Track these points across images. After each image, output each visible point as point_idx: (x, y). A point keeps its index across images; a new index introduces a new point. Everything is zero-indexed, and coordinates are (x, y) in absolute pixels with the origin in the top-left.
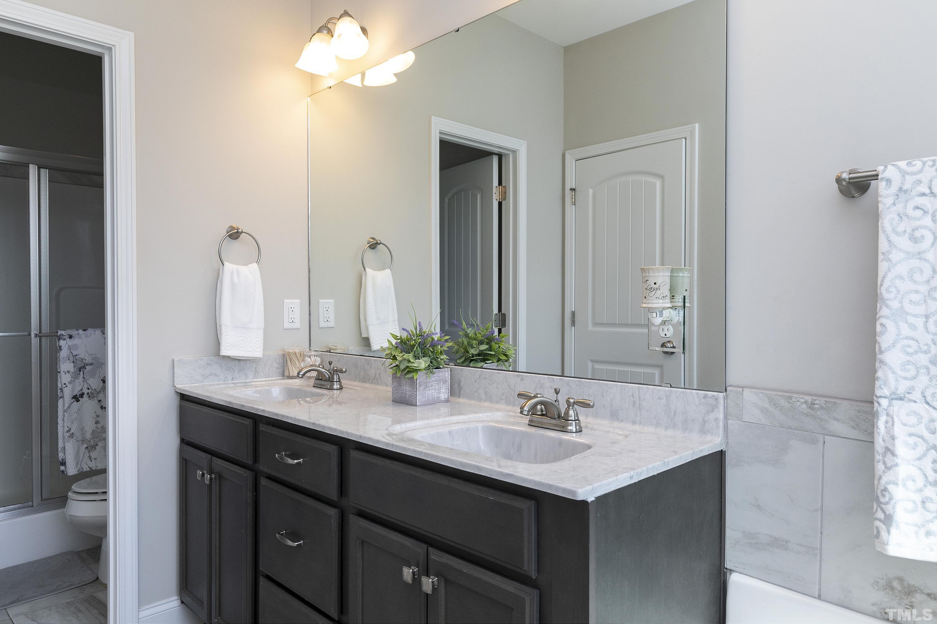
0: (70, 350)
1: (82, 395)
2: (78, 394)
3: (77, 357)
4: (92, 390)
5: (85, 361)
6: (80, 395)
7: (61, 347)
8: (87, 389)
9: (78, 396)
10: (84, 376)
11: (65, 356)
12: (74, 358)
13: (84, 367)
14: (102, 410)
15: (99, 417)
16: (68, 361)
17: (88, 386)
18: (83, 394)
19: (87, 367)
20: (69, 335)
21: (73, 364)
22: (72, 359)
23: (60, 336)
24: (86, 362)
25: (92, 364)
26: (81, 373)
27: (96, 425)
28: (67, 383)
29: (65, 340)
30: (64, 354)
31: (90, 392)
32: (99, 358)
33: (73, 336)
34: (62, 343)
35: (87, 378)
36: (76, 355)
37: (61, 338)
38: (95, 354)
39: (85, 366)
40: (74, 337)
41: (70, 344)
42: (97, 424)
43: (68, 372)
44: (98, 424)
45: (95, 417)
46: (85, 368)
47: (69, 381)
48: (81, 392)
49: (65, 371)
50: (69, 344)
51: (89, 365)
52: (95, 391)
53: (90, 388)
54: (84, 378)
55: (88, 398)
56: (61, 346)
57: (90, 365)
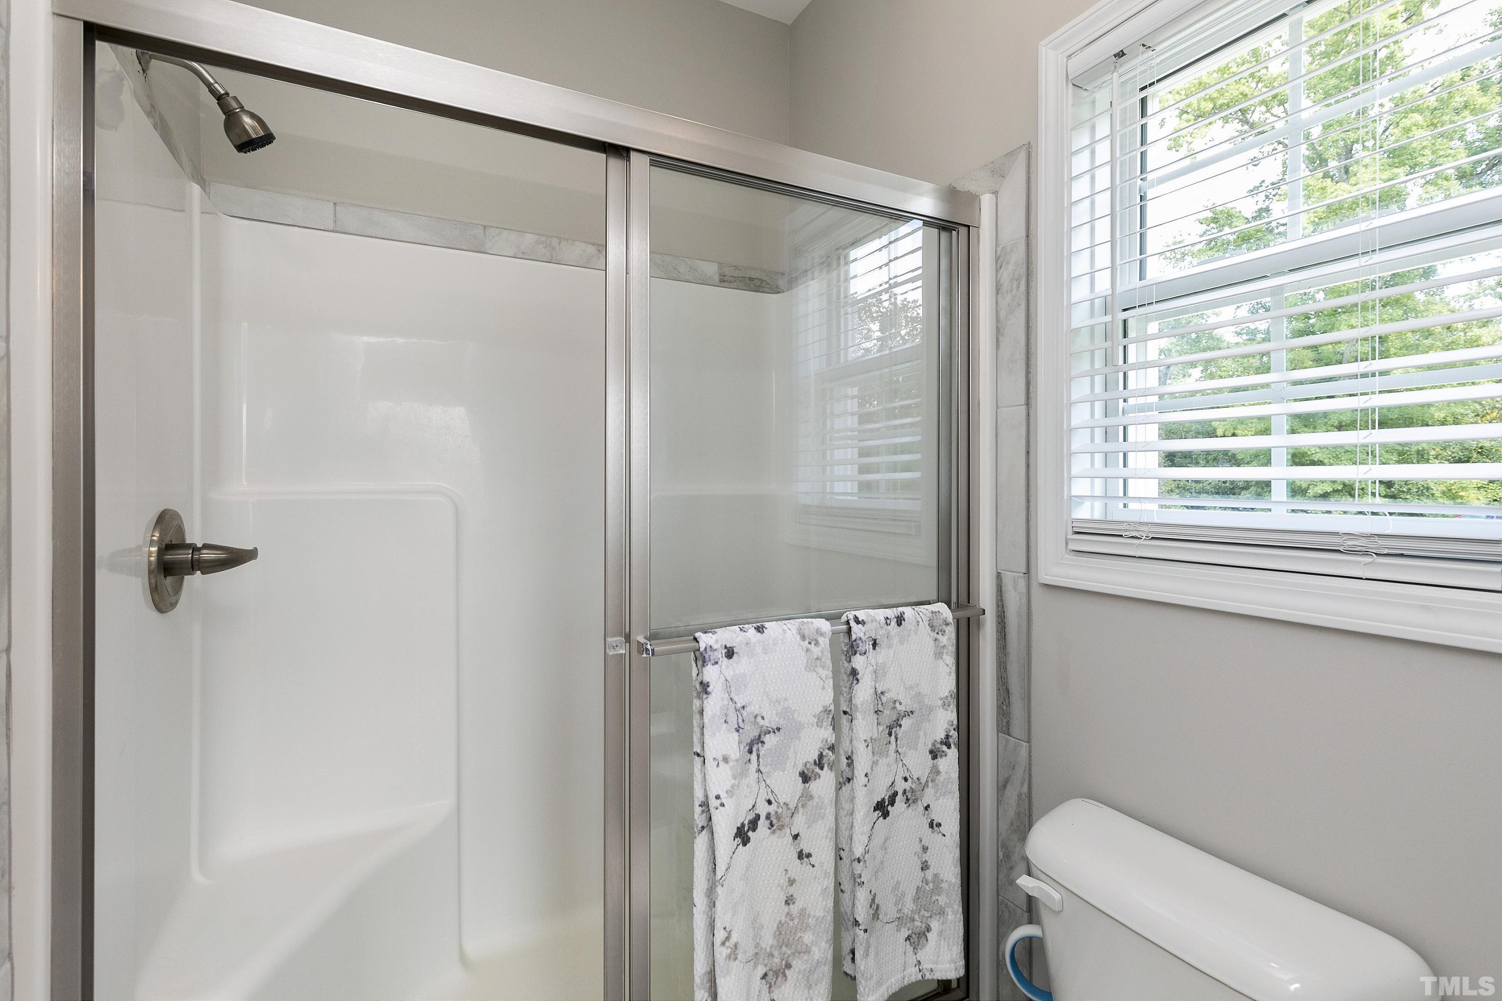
0: (729, 693)
1: (754, 824)
2: (746, 822)
3: (745, 713)
4: (778, 807)
5: (761, 722)
6: (750, 822)
7: (709, 686)
8: (767, 803)
9: (746, 828)
10: (758, 766)
11: (718, 713)
12: (740, 716)
13: (759, 740)
14: (802, 863)
15: (794, 885)
16: (724, 726)
17: (770, 794)
18: (758, 817)
19: (767, 739)
20: (726, 647)
21: (737, 734)
22: (733, 719)
23: (706, 653)
24: (765, 723)
25: (779, 729)
26: (754, 757)
27: (787, 907)
28: (723, 795)
29: (716, 663)
30: (714, 705)
31: (773, 813)
32: (794, 711)
33: (735, 650)
34: (710, 673)
35: (767, 770)
36: (743, 707)
37: (707, 659)
38: (786, 699)
39: (763, 736)
40: (736, 653)
41: (729, 674)
42: (789, 904)
43: (726, 759)
44: (791, 906)
45: (786, 884)
46: (763, 742)
47: (729, 787)
48: (751, 816)
49: (717, 758)
50: (727, 674)
51: (772, 734)
52: (785, 808)
53: (773, 801)
54: (759, 771)
55: (769, 829)
56: (708, 683)
57: (774, 732)
